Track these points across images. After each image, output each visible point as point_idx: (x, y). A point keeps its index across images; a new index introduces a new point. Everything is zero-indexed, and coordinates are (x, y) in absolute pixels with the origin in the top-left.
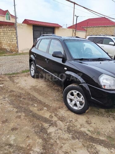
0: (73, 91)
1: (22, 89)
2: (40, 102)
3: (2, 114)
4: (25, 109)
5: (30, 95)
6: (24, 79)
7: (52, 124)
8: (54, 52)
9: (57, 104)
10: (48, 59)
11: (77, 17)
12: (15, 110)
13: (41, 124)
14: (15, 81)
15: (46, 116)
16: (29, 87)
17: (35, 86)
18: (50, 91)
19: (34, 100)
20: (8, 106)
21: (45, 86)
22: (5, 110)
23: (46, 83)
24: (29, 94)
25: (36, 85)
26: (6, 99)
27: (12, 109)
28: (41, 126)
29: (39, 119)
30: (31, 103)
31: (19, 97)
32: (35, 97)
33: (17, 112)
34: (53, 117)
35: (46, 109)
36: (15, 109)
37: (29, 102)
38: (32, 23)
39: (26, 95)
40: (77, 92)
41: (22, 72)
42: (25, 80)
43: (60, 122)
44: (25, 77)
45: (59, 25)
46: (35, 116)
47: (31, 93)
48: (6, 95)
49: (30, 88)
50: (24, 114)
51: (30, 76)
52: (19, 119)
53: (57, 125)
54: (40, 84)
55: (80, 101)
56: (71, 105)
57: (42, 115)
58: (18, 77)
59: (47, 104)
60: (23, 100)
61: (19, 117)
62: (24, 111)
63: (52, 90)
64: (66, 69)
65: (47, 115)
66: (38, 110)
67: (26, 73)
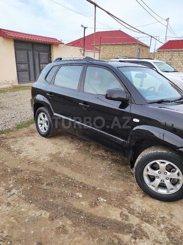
0: (158, 162)
1: (36, 164)
2: (84, 188)
3: (24, 231)
4: (64, 208)
5: (57, 175)
6: (28, 142)
7: (135, 232)
8: (108, 91)
9: (117, 186)
10: (85, 103)
11: (85, 28)
12: (46, 214)
13: (116, 236)
14: (12, 147)
15: (114, 218)
16: (48, 158)
17: (56, 153)
18: (89, 161)
19: (69, 183)
20: (24, 207)
21: (74, 151)
22: (24, 218)
23: (73, 146)
24: (54, 173)
25: (57, 151)
26: (14, 191)
27: (38, 213)
28: (117, 242)
29: (105, 227)
30: (67, 191)
31: (37, 181)
32: (69, 178)
33: (52, 219)
34: (127, 216)
35: (105, 201)
36: (43, 213)
37: (63, 190)
38: (13, 36)
39: (47, 174)
40: (167, 163)
41: (18, 128)
42: (33, 144)
43: (148, 225)
44: (29, 138)
45: (59, 41)
46: (95, 222)
47: (57, 170)
48: (10, 182)
49: (49, 160)
50: (69, 222)
51: (37, 134)
52: (66, 236)
53: (146, 233)
54: (65, 148)
55: (171, 179)
56: (153, 186)
57: (104, 216)
58: (14, 140)
59: (98, 188)
60: (49, 187)
61: (63, 230)
62: (65, 215)
63: (92, 158)
64: (136, 120)
65: (115, 214)
66: (92, 206)
67: (25, 130)
